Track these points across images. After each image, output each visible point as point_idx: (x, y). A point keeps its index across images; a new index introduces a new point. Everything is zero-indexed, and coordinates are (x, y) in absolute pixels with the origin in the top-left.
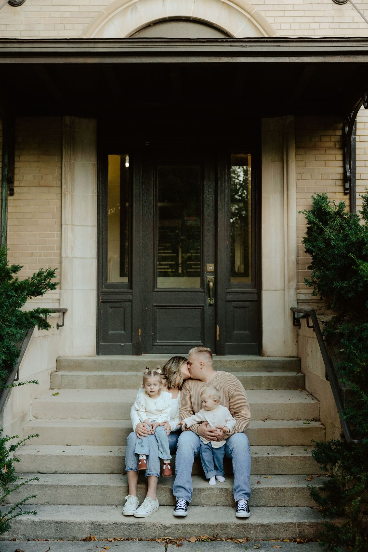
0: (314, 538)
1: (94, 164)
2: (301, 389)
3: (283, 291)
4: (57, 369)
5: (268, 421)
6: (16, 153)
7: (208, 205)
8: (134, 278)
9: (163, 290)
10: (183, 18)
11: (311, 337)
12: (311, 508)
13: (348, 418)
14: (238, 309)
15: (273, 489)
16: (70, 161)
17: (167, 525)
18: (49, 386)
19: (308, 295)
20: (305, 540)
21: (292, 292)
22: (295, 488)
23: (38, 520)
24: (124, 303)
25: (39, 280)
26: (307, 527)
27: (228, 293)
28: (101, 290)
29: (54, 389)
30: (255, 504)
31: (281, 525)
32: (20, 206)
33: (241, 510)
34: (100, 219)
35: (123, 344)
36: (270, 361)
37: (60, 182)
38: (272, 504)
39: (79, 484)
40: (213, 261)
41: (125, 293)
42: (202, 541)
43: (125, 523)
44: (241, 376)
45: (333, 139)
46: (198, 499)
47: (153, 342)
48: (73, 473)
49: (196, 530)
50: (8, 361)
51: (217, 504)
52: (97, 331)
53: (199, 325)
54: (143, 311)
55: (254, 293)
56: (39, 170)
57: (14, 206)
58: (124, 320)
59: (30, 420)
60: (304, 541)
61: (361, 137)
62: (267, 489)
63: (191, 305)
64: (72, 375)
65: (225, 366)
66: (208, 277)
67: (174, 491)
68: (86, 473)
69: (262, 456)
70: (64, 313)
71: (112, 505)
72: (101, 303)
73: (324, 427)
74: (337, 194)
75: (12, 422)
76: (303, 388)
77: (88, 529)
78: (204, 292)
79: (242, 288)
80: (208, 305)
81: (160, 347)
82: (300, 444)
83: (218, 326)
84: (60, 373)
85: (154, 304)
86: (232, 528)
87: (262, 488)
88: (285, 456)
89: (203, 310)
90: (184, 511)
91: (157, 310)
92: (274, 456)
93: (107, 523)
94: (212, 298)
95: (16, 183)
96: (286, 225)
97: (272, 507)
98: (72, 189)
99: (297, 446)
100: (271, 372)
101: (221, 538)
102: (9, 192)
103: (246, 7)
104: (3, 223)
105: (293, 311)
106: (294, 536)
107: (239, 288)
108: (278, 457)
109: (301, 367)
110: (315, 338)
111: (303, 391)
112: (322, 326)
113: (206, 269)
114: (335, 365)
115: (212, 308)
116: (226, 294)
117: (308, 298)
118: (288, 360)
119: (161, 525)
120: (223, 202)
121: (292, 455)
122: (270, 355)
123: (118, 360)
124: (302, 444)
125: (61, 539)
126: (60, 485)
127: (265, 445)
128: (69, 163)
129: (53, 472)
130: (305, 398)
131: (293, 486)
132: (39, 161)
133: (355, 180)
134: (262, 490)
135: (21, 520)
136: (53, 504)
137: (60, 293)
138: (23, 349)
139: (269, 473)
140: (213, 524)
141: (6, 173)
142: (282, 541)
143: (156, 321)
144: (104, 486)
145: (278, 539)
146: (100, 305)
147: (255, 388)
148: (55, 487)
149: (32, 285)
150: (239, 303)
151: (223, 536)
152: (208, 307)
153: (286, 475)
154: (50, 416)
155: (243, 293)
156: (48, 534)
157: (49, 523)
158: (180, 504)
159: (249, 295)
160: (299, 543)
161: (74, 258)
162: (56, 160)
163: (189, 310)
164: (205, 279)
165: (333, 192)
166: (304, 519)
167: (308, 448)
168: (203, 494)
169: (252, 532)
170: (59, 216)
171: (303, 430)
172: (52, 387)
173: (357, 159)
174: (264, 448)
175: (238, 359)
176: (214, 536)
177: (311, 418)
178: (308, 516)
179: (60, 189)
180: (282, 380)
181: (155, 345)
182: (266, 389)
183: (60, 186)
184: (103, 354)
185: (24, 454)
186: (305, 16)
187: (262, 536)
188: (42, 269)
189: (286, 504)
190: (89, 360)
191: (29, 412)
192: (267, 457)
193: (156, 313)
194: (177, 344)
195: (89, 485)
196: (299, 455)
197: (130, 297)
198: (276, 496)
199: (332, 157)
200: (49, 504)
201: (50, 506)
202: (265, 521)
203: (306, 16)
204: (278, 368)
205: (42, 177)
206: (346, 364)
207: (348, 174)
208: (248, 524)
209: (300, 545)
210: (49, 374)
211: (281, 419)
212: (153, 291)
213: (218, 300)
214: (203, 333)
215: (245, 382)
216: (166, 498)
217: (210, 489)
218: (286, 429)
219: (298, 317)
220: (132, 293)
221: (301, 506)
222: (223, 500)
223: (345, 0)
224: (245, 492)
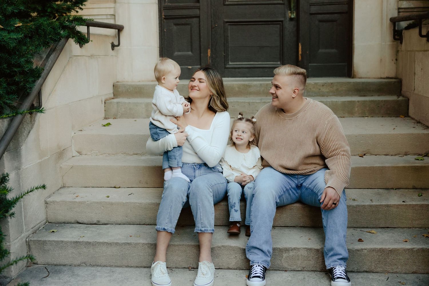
2: (403, 116)
4: (114, 95)
5: (367, 157)
9: (236, 3)
11: (421, 51)
14: (324, 23)
15: (382, 251)
18: (103, 116)
22: (412, 249)
24: (190, 19)
27: (313, 4)
28: (163, 4)
29: (110, 118)
30: (356, 269)
33: (338, 278)
35: (190, 67)
36: (363, 83)
38: (379, 270)
39: (123, 242)
41: (192, 8)
44: (329, 102)
46: (279, 262)
47: (225, 65)
48: (120, 224)
50: (21, 82)
51: (304, 268)
52: (160, 52)
53: (278, 43)
54: (213, 28)
55: (344, 3)
58: (191, 39)
59: (73, 157)
62: (373, 250)
63: (269, 20)
64: (130, 103)
65: (309, 90)
67: (247, 252)
68: (135, 223)
69: (362, 204)
70: (119, 30)
72: (164, 20)
76: (406, 115)
78: (284, 4)
80: (288, 19)
81: (233, 70)
82: (411, 187)
83: (300, 44)
84: (115, 100)
85: (226, 20)
87: (365, 249)
88: (394, 205)
89: (283, 25)
90: (261, 280)
91: (229, 26)
92: (379, 204)
94: (294, 10)
97: (379, 274)
99: (407, 189)
100: (364, 96)
105: (394, 21)
108: (385, 205)
109: (401, 90)
111: (407, 118)
115: (293, 23)
117: (412, 6)
118: (385, 82)
121: (404, 203)
122: (363, 76)
123: (183, 85)
124: (414, 186)
126: (99, 242)
127: (365, 187)
129: (95, 222)
130: (414, 127)
131: (408, 246)
134: (366, 251)
136: (91, 265)
137: (114, 8)
139: (372, 226)
143: (228, 39)
146: (162, 22)
147: (346, 115)
148: (93, 245)
150: (325, 15)
152: (288, 22)
153: (396, 228)
154: (97, 151)
155: (331, 4)
158: (255, 270)
159: (338, 5)
163: (266, 26)
167: (423, 192)
168: (285, 255)
171: (416, 169)
172: (107, 117)
174: (364, 192)
175: (325, 81)
180: (379, 106)
181: (227, 68)
182: (359, 117)
185: (58, 201)
189: (398, 270)
190: (151, 85)
191: (71, 146)
192: (371, 206)
193: (228, 30)
194: (252, 66)
195: (135, 242)
196: (414, 203)
197: (197, 12)
198: (385, 259)
200: (87, 265)
201: (87, 268)
204: (373, 91)
210: (102, 101)
211: (385, 153)
212: (224, 5)
213: (300, 12)
214: (283, 53)
215: (335, 108)
216: (235, 259)
217: (295, 249)
218: (393, 167)
219: (400, 29)
220: (199, 7)
221: (419, 272)
222: (312, 263)
224: (341, 257)
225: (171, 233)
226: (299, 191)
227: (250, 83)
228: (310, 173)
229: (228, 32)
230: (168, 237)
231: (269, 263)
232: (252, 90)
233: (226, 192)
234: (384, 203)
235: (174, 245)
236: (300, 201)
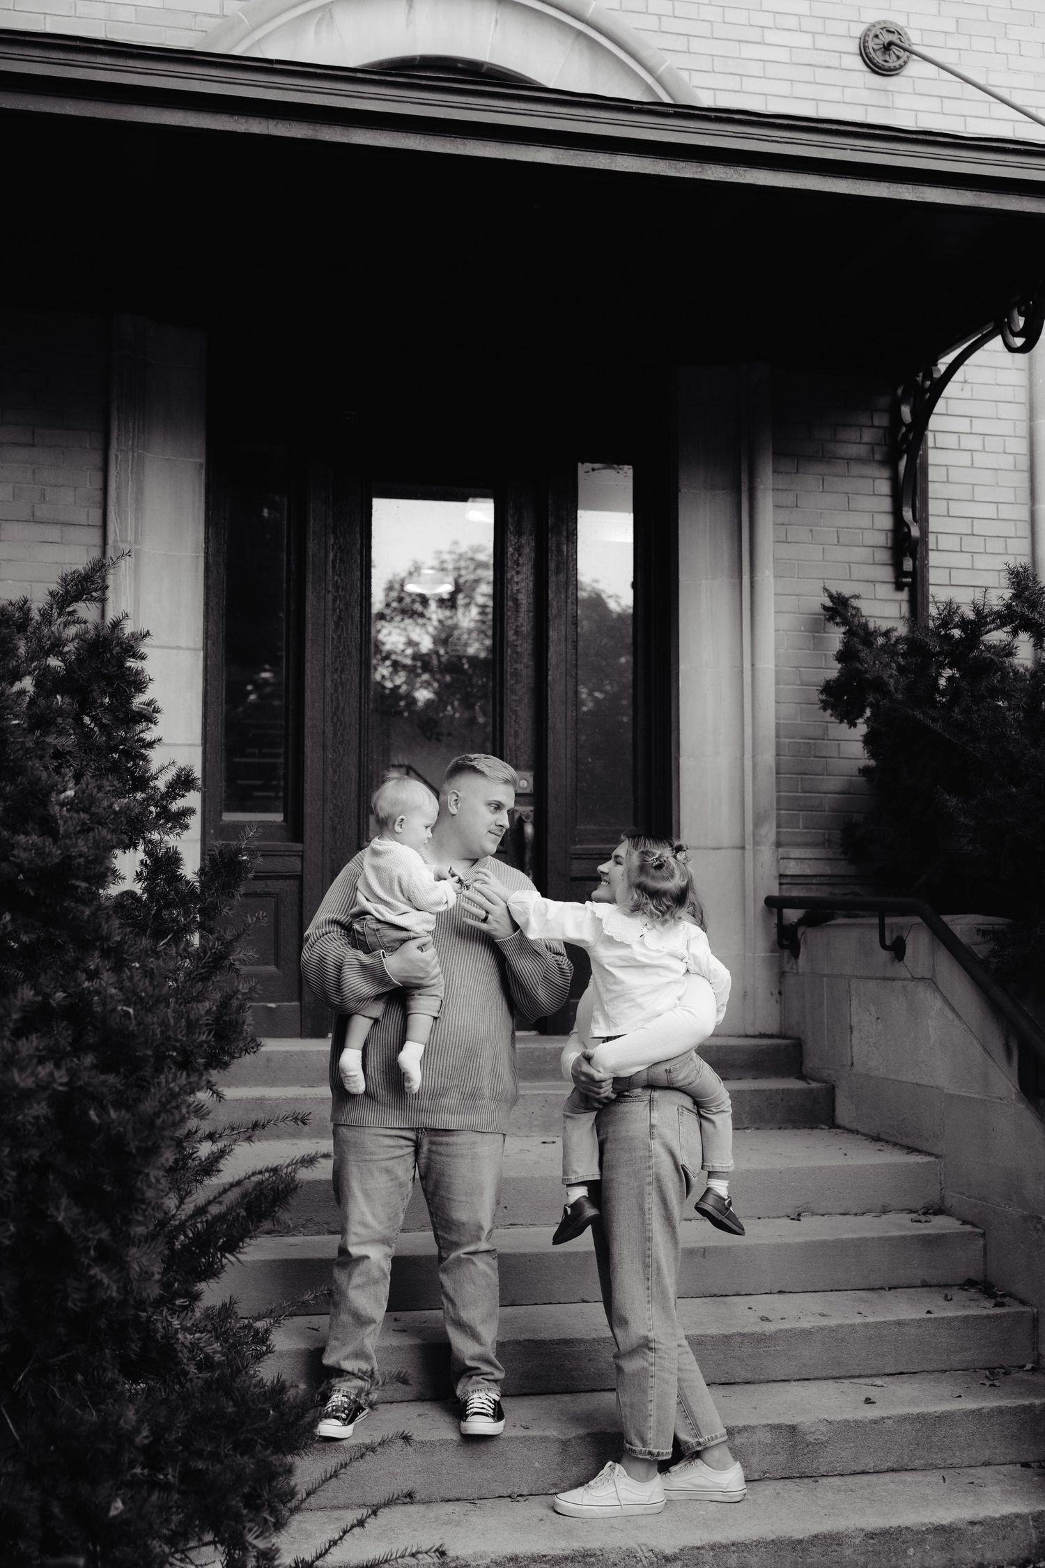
1: (201, 465)
2: (824, 1126)
3: (740, 851)
5: (810, 1219)
7: (516, 601)
8: (309, 812)
10: (460, 65)
12: (1025, 1465)
15: (921, 1418)
16: (134, 453)
17: (669, 1551)
19: (807, 861)
21: (767, 853)
24: (275, 882)
27: (578, 857)
28: (208, 842)
34: (209, 629)
35: (273, 1005)
37: (99, 512)
38: (917, 1463)
40: (531, 763)
41: (282, 853)
43: (544, 1556)
45: (868, 436)
51: (765, 1473)
56: (34, 472)
58: (278, 934)
61: (937, 434)
62: (905, 1419)
69: (845, 1322)
71: (458, 1500)
73: (979, 1230)
74: (878, 585)
76: (831, 1124)
82: (918, 1282)
86: (854, 1545)
87: (889, 1418)
92: (882, 1320)
93: (488, 1561)
96: (747, 665)
97: (923, 1472)
98: (136, 533)
99: (913, 1287)
103: (644, 54)
105: (774, 904)
107: (604, 841)
109: (801, 1064)
110: (904, 980)
116: (572, 859)
117: (808, 872)
118: (767, 1045)
119: (651, 1554)
120: (563, 596)
121: (932, 1316)
124: (925, 1281)
127: (824, 1288)
128: (130, 457)
132: (33, 445)
133: (927, 550)
134: (890, 1422)
139: (869, 1372)
140: (801, 1537)
144: (432, 1443)
153: (916, 1373)
162: (88, 445)
165: (868, 581)
167: (948, 1292)
169: (911, 1552)
173: (930, 495)
179: (97, 532)
180: (771, 1102)
183: (99, 522)
186: (795, 95)
187: (938, 1560)
189: (955, 1461)
197: (294, 864)
198: (929, 1437)
199: (865, 485)
203: (797, 98)
204: (743, 1067)
205: (43, 496)
207: (914, 533)
211: (841, 1211)
213: (549, 875)
217: (745, 1428)
218: (880, 1238)
219: (792, 923)
220: (301, 853)
221: (996, 1462)
223: (897, 64)
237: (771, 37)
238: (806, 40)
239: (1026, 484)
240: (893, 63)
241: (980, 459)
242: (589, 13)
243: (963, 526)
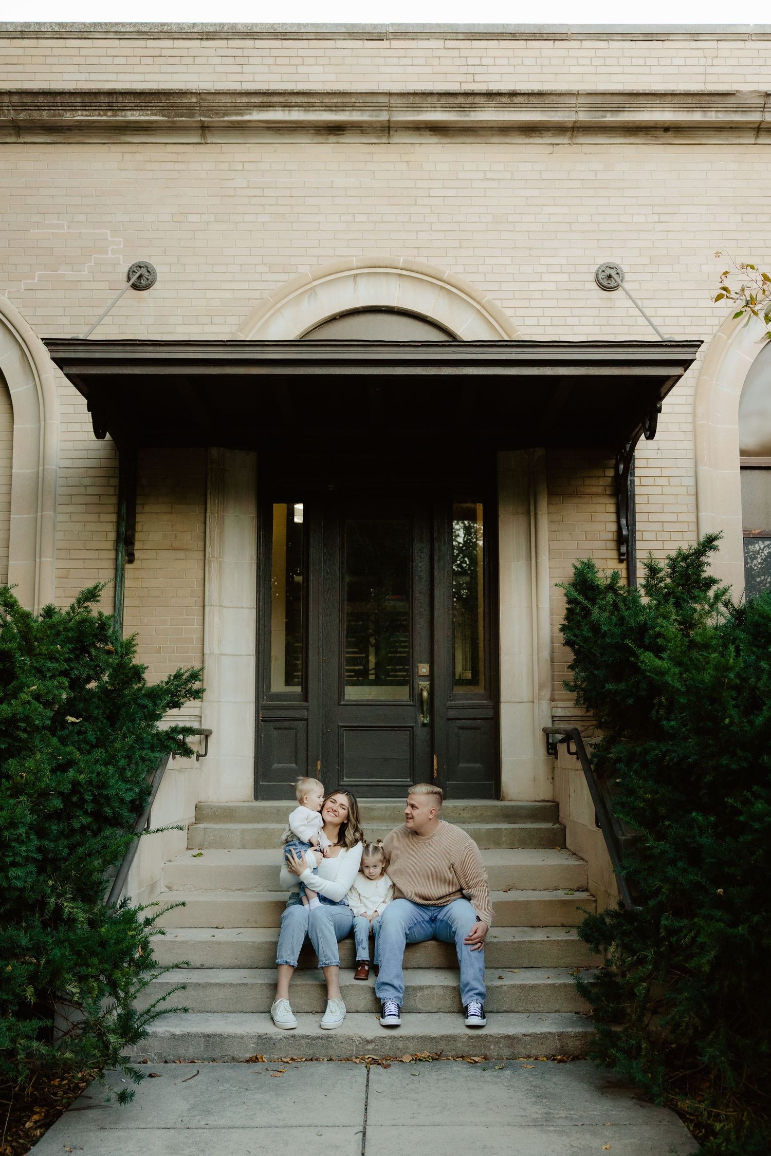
0: (581, 1055)
1: (253, 517)
2: (559, 847)
3: (532, 703)
4: (197, 819)
5: (512, 892)
6: (139, 501)
7: (420, 578)
8: (310, 685)
9: (354, 703)
10: (384, 309)
11: (573, 770)
12: (577, 1013)
13: (627, 874)
14: (465, 731)
15: (522, 987)
16: (218, 513)
17: (369, 1038)
18: (186, 846)
19: (568, 708)
20: (569, 1057)
21: (545, 705)
22: (554, 984)
23: (181, 1033)
24: (295, 722)
25: (177, 685)
26: (572, 1039)
27: (451, 708)
28: (261, 703)
29: (194, 848)
30: (493, 1008)
31: (533, 1036)
32: (143, 578)
33: (472, 1015)
34: (261, 597)
36: (513, 807)
37: (203, 543)
38: (520, 1009)
39: (238, 982)
40: (428, 659)
41: (297, 708)
42: (420, 1060)
43: (308, 1036)
45: (602, 482)
46: (413, 1003)
47: (338, 781)
48: (228, 968)
49: (411, 1045)
50: (138, 799)
51: (440, 1009)
52: (255, 764)
53: (407, 755)
54: (324, 734)
55: (489, 707)
56: (172, 526)
57: (134, 578)
58: (296, 747)
59: (161, 893)
60: (567, 1058)
62: (513, 987)
63: (396, 725)
64: (220, 829)
66: (420, 683)
67: (377, 991)
68: (246, 967)
69: (504, 940)
70: (207, 737)
72: (262, 723)
73: (594, 899)
74: (608, 560)
75: (138, 891)
76: (563, 846)
77: (252, 1045)
78: (414, 706)
79: (471, 699)
80: (420, 724)
82: (559, 924)
83: (435, 756)
84: (201, 826)
85: (341, 724)
86: (463, 1042)
87: (505, 986)
88: (538, 941)
89: (413, 732)
90: (396, 1018)
91: (345, 732)
92: (522, 940)
93: (281, 1036)
94: (427, 714)
95: (137, 545)
96: (534, 606)
97: (520, 1014)
98: (220, 553)
99: (555, 926)
100: (514, 823)
101: (447, 1056)
102: (127, 558)
103: (474, 294)
104: (117, 603)
105: (547, 732)
106: (553, 1052)
107: (467, 699)
108: (528, 941)
109: (559, 816)
110: (579, 770)
111: (563, 850)
112: (589, 751)
113: (418, 672)
114: (609, 805)
115: (427, 729)
116: (447, 709)
117: (568, 714)
118: (540, 806)
119: (360, 1038)
120: (442, 573)
121: (548, 939)
122: (514, 799)
123: (288, 806)
124: (562, 924)
125: (214, 1060)
127: (508, 925)
128: (216, 516)
129: (198, 966)
130: (567, 859)
131: (550, 982)
132: (172, 513)
133: (635, 541)
134: (505, 988)
135: (155, 1033)
136: (199, 1011)
137: (201, 707)
138: (155, 785)
139: (515, 966)
140: (436, 1036)
141: (124, 530)
142: (536, 1059)
143: (343, 749)
145: (529, 1057)
146: (260, 725)
147: (492, 846)
148: (203, 987)
149: (167, 691)
150: (466, 721)
151: (450, 1054)
152: (420, 728)
153: (541, 968)
154: (191, 886)
155: (473, 707)
156: (194, 1052)
157: (195, 1037)
158: (388, 1009)
159: (482, 709)
160: (560, 1061)
161: (223, 655)
162: (198, 512)
163: (391, 732)
164: (416, 686)
165: (603, 558)
166: (567, 1027)
167: (571, 930)
168: (419, 994)
169: (492, 1047)
170: (201, 594)
171: (564, 903)
172: (189, 847)
173: (637, 511)
174: (507, 930)
175: (466, 804)
176: (436, 1054)
177: (575, 887)
178: (573, 1023)
179: (202, 553)
180: (531, 835)
182: (507, 848)
183: (202, 548)
184: (263, 799)
186: (559, 306)
187: (506, 1052)
188: (181, 669)
189: (540, 1009)
190: (244, 807)
191: (160, 879)
192: (513, 942)
193: (343, 737)
194: (374, 783)
195: (252, 982)
196: (559, 939)
197: (304, 713)
198: (526, 996)
199: (600, 508)
200: (194, 1012)
201: (195, 1014)
202: (511, 1031)
204: (525, 817)
205: (176, 536)
206: (624, 799)
207: (625, 532)
208: (486, 1036)
209: (561, 1064)
210: (185, 827)
211: (532, 889)
212: (339, 705)
213: (435, 717)
214: (413, 767)
215: (476, 836)
216: (365, 1000)
217: (430, 987)
218: (539, 901)
219: (555, 742)
220: (307, 708)
221: (562, 1011)
222: (448, 1003)
223: (615, 285)
224: (477, 991)
225: (293, 966)
226: (433, 925)
227: (373, 805)
228: (445, 904)
229: (343, 739)
230: (291, 971)
231: (401, 999)
232: (375, 814)
233: (352, 928)
234: (527, 939)
235: (297, 985)
236: (434, 937)
237: (545, 277)
238: (565, 277)
239: (694, 502)
240: (613, 284)
241: (667, 490)
242: (445, 277)
243: (658, 527)
